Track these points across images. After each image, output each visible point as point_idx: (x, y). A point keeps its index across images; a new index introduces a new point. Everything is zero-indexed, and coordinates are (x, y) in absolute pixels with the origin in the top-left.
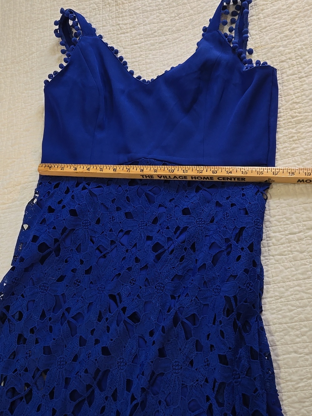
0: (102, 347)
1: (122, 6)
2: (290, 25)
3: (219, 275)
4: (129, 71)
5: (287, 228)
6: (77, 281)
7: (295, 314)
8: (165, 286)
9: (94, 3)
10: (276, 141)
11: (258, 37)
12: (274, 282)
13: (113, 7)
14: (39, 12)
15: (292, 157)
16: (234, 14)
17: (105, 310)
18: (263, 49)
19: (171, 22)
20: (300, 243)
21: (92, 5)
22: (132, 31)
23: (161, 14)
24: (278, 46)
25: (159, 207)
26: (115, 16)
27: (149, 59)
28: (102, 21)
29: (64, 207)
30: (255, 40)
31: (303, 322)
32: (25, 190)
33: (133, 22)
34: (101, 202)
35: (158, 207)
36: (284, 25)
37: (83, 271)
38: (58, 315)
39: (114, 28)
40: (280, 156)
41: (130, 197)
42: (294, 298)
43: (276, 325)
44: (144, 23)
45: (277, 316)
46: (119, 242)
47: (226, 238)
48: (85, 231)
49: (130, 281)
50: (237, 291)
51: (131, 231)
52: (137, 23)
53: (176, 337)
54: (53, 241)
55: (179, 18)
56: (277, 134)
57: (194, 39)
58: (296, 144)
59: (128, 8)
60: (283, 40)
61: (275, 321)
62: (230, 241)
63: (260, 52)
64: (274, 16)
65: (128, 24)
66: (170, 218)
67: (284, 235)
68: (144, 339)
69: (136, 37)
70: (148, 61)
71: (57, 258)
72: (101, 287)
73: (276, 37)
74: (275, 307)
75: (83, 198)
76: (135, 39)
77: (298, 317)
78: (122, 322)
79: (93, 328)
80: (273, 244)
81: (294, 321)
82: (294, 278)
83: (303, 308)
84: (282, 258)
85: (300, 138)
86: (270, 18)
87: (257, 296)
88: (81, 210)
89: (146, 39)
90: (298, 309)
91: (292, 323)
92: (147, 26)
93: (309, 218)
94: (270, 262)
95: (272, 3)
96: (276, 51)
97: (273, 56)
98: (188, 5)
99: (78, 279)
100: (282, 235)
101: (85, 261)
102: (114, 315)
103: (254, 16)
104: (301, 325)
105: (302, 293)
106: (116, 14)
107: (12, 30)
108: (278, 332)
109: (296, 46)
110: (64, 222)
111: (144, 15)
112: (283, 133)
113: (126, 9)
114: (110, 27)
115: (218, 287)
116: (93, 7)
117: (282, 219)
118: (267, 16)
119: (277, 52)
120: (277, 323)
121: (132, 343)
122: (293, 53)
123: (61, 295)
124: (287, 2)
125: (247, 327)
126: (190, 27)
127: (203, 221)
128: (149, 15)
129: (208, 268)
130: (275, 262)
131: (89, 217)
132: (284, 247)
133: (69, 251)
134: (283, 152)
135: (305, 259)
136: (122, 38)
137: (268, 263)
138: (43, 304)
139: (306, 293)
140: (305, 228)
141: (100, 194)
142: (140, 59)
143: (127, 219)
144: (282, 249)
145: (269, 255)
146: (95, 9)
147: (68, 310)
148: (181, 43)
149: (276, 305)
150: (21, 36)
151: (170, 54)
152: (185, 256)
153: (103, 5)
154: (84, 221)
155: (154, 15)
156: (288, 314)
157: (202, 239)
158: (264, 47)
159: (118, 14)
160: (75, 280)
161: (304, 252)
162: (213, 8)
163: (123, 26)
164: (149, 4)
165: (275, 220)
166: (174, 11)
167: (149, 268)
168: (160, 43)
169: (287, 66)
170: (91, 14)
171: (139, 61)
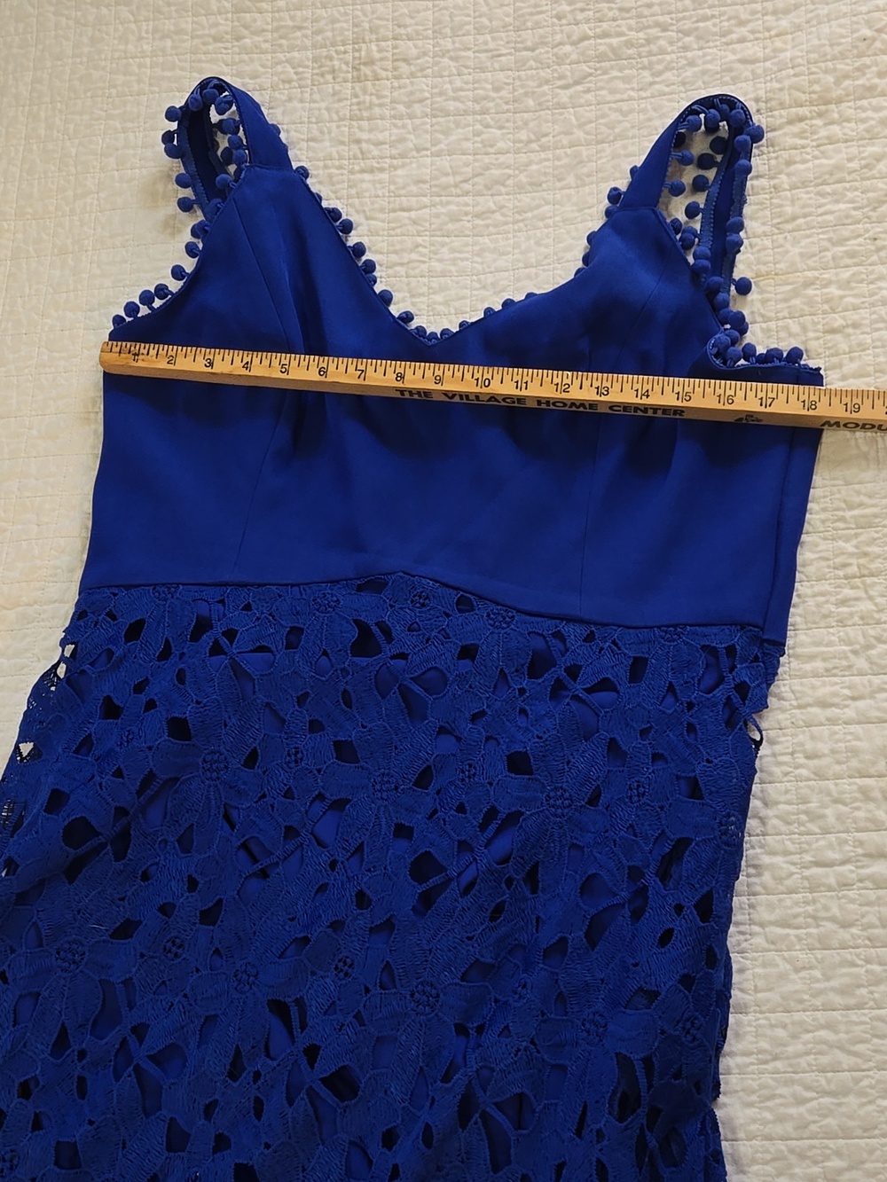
0: (236, 1164)
1: (374, 85)
2: (866, 223)
3: (602, 980)
4: (377, 292)
5: (808, 843)
6: (174, 943)
7: (810, 1111)
8: (441, 996)
9: (287, 61)
10: (795, 570)
11: (768, 243)
12: (757, 1008)
13: (344, 84)
14: (114, 65)
15: (838, 626)
16: (704, 162)
17: (253, 1047)
18: (780, 282)
19: (516, 156)
20: (844, 896)
21: (279, 68)
22: (396, 168)
23: (487, 126)
24: (823, 283)
25: (438, 733)
26: (348, 114)
27: (440, 261)
28: (309, 122)
29: (151, 705)
30: (759, 251)
31: (832, 1139)
32: (30, 626)
33: (402, 140)
34: (266, 700)
35: (434, 736)
36: (849, 221)
37: (192, 914)
38: (106, 1044)
39: (344, 151)
40: (805, 618)
41: (352, 694)
42: (814, 1063)
43: (754, 1141)
44: (434, 149)
45: (759, 1113)
46: (312, 834)
47: (633, 866)
48: (210, 786)
49: (336, 966)
50: (654, 1043)
51: (348, 801)
52: (414, 145)
53: (463, 1159)
54: (113, 812)
55: (540, 146)
56: (799, 548)
57: (579, 219)
58: (852, 588)
59: (389, 94)
60: (842, 265)
61: (753, 1127)
62: (642, 875)
63: (770, 293)
64: (821, 187)
65: (385, 143)
66: (469, 777)
67: (799, 866)
68: (365, 1153)
69: (409, 188)
70: (437, 266)
71: (119, 865)
72: (245, 971)
73: (820, 252)
74: (755, 1085)
75: (211, 684)
76: (402, 192)
77: (818, 1122)
78: (303, 1094)
79: (211, 1099)
80: (765, 888)
81: (806, 1133)
82: (818, 1002)
83: (839, 1099)
84: (788, 935)
85: (866, 572)
86: (808, 193)
87: (711, 1057)
88: (202, 722)
89: (437, 199)
90: (821, 1100)
91: (802, 1139)
92: (443, 157)
93: (873, 821)
94: (751, 945)
95: (818, 146)
96: (817, 295)
97: (806, 308)
98: (571, 110)
99: (176, 938)
100: (793, 864)
101: (203, 882)
102: (279, 1065)
103: (762, 177)
104: (827, 1147)
105: (836, 1051)
106: (353, 107)
107: (27, 108)
108: (758, 1164)
109: (877, 291)
110: (150, 757)
111: (438, 123)
112: (819, 548)
113: (386, 96)
114: (331, 146)
115: (597, 1017)
116: (282, 73)
117: (798, 814)
118: (799, 185)
119: (819, 299)
120: (758, 1136)
121: (327, 1159)
122: (866, 308)
123: (122, 982)
124: (864, 152)
125: (674, 1147)
126: (571, 180)
127: (567, 799)
128: (452, 125)
129: (572, 952)
130: (765, 945)
131: (224, 742)
132: (797, 904)
133: (157, 846)
134: (814, 609)
135: (853, 948)
136: (365, 186)
137: (744, 945)
138: (64, 1007)
139: (850, 1053)
140: (860, 851)
141: (263, 675)
142: (414, 256)
143: (339, 762)
144: (791, 908)
145: (750, 919)
146: (289, 82)
147: (140, 1031)
148: (541, 224)
149: (761, 1081)
150: (55, 132)
151: (503, 254)
152: (507, 904)
153: (315, 71)
154: (209, 754)
155: (467, 129)
156: (793, 1111)
157: (561, 854)
158: (783, 277)
159: (360, 110)
160: (168, 938)
161: (851, 925)
162: (645, 132)
163: (372, 147)
164: (454, 93)
165: (776, 817)
166: (526, 124)
167: (396, 932)
168: (477, 216)
169: (844, 347)
170: (277, 94)
171: (411, 265)
